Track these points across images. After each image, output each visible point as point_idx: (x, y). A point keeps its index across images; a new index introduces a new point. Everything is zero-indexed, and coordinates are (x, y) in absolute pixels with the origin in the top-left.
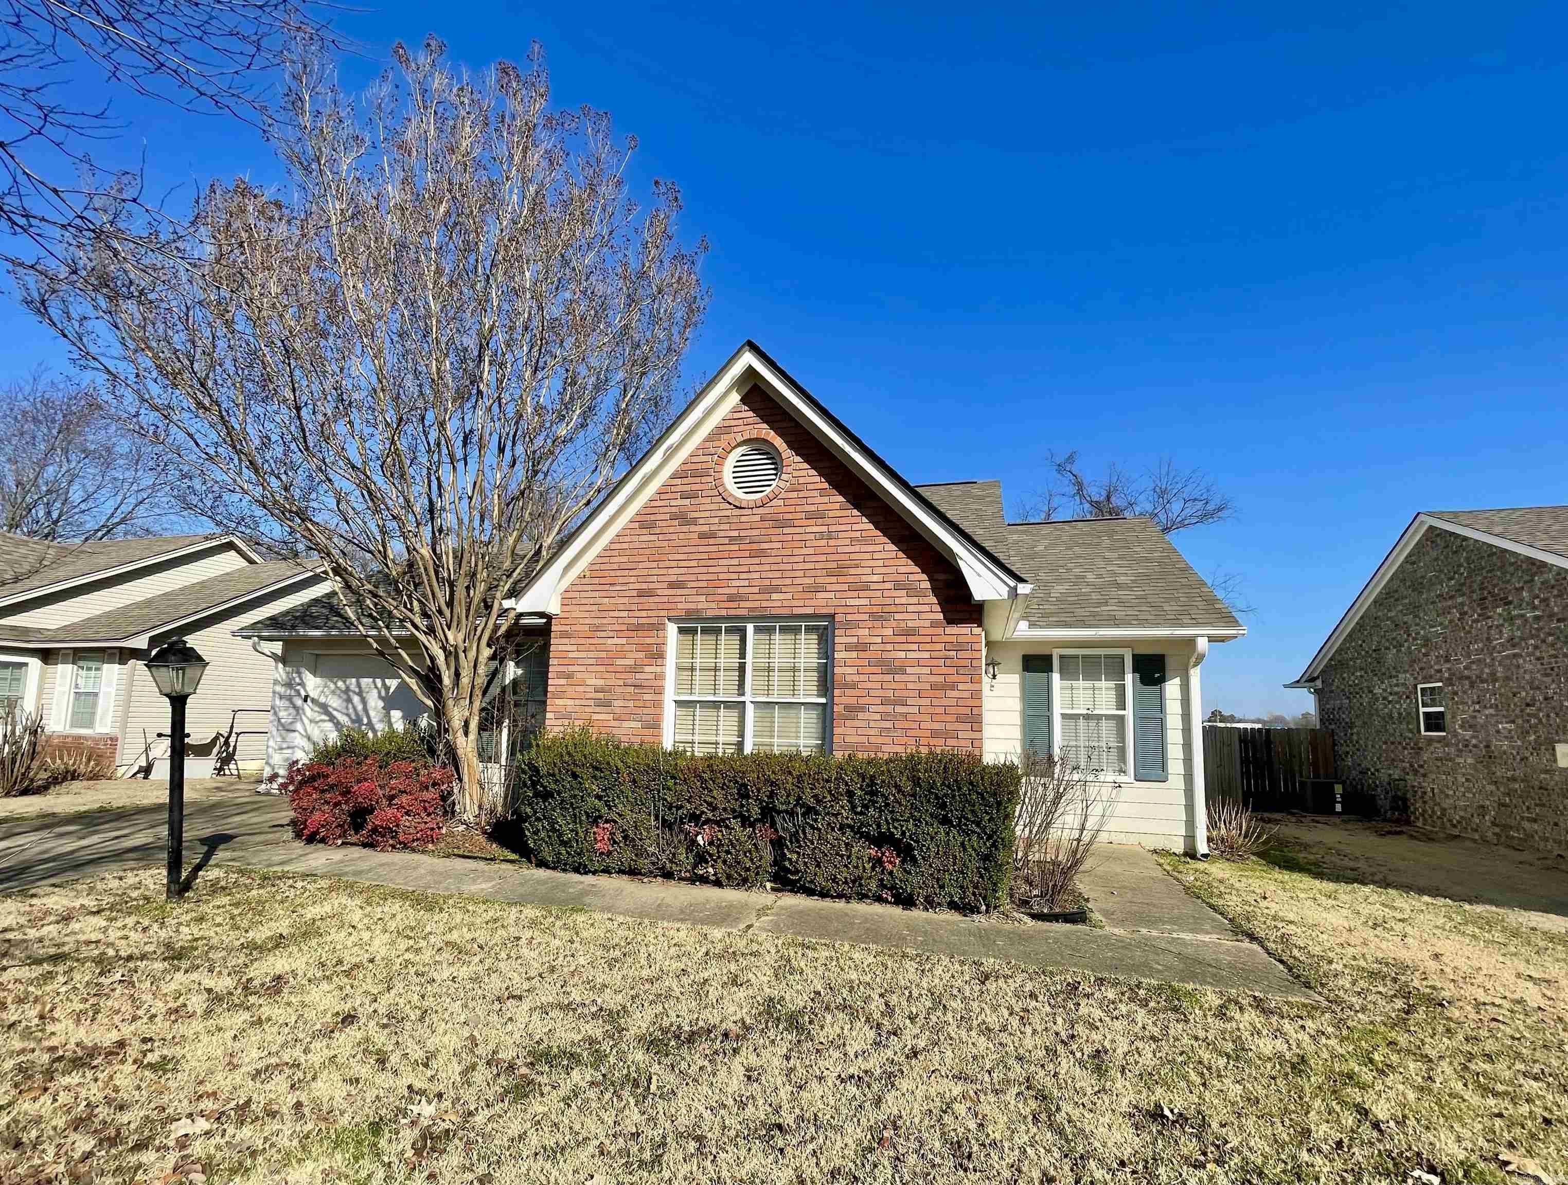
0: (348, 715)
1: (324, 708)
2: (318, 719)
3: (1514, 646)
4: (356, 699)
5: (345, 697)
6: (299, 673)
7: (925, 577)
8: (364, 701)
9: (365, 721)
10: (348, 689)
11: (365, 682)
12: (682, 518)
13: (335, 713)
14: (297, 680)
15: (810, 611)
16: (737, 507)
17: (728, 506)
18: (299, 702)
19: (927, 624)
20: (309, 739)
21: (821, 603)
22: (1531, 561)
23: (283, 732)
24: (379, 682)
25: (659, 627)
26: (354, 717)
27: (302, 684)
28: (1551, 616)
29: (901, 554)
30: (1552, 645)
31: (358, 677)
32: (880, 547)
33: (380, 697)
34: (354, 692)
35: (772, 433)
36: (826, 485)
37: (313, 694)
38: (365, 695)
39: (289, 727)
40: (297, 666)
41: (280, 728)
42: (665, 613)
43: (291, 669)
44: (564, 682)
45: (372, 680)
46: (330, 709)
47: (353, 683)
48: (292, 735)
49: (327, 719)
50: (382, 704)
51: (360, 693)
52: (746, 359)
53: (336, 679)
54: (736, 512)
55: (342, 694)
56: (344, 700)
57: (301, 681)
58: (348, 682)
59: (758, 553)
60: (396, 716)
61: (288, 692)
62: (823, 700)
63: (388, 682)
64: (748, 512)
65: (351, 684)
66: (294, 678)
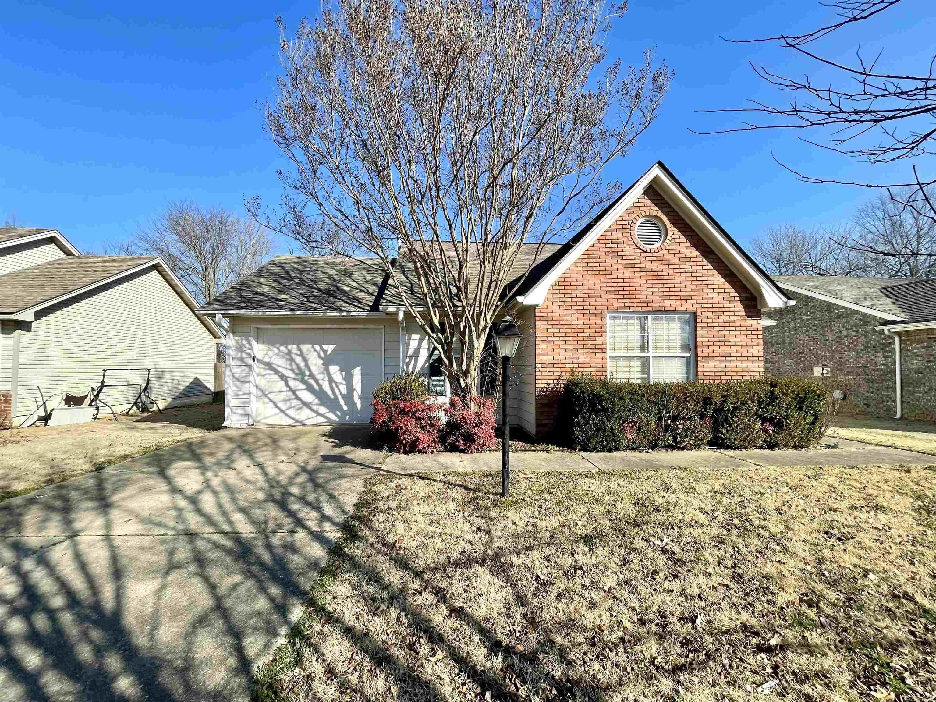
0: (292, 370)
1: (269, 365)
2: (264, 373)
3: (796, 330)
4: (298, 359)
5: (288, 357)
6: (249, 342)
7: (737, 295)
8: (305, 360)
9: (307, 373)
10: (289, 352)
11: (305, 347)
12: (613, 254)
13: (279, 369)
14: (247, 346)
15: (685, 309)
16: (644, 251)
17: (639, 250)
18: (250, 362)
19: (739, 317)
20: (257, 387)
21: (689, 306)
22: (807, 297)
23: (238, 384)
24: (317, 347)
25: (602, 316)
26: (297, 371)
27: (251, 349)
28: (815, 319)
29: (726, 283)
30: (815, 330)
31: (298, 343)
32: (716, 279)
33: (319, 356)
34: (296, 354)
35: (661, 213)
36: (689, 244)
37: (259, 356)
38: (305, 356)
39: (243, 380)
40: (246, 336)
41: (234, 380)
42: (606, 308)
43: (240, 338)
44: (545, 346)
45: (311, 345)
46: (275, 366)
47: (293, 348)
48: (247, 385)
49: (273, 372)
50: (322, 362)
51: (301, 354)
52: (656, 171)
53: (278, 346)
54: (643, 254)
55: (285, 355)
56: (287, 360)
57: (250, 347)
58: (290, 347)
59: (657, 278)
60: (334, 369)
61: (239, 355)
62: (688, 355)
63: (325, 347)
64: (650, 254)
65: (292, 348)
66: (244, 345)
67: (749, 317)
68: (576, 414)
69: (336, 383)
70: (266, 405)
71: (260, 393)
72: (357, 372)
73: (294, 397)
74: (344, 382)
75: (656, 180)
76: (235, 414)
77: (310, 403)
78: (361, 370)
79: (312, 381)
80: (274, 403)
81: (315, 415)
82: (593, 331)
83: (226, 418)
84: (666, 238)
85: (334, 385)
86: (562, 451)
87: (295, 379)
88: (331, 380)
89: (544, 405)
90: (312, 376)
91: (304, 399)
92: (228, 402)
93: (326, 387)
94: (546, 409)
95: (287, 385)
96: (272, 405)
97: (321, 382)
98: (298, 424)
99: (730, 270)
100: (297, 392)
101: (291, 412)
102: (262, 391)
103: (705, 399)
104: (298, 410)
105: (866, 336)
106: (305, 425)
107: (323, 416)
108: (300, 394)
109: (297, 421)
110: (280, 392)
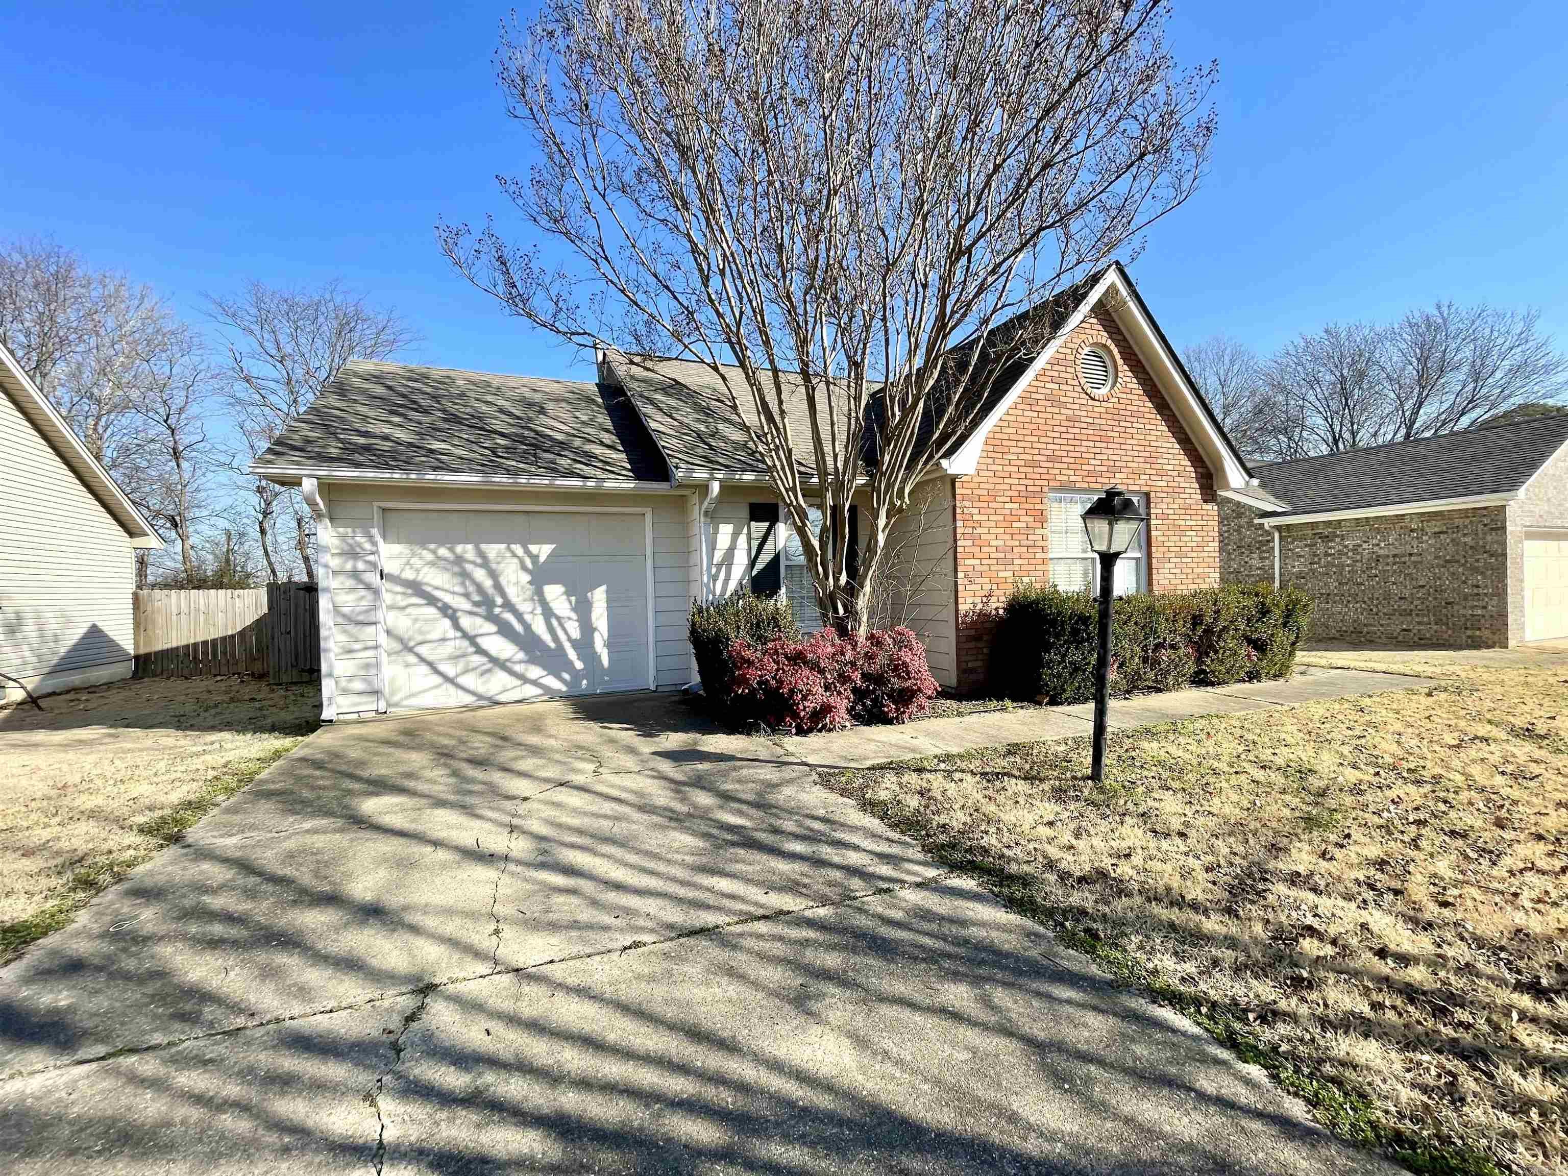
0: (467, 595)
1: (414, 588)
2: (404, 603)
4: (480, 575)
5: (456, 569)
6: (371, 538)
7: (1193, 470)
8: (493, 575)
9: (499, 601)
10: (459, 560)
11: (493, 550)
13: (437, 594)
14: (368, 546)
15: (1138, 488)
16: (1092, 399)
17: (1085, 396)
18: (375, 580)
19: (1194, 502)
20: (390, 633)
23: (350, 628)
24: (519, 550)
25: (1040, 495)
26: (477, 598)
27: (375, 553)
29: (1182, 452)
31: (477, 541)
32: (1171, 446)
33: (524, 568)
34: (473, 563)
35: (1109, 341)
36: (1141, 392)
37: (390, 567)
38: (494, 566)
39: (361, 618)
40: (364, 525)
41: (340, 620)
42: (1046, 483)
43: (349, 530)
44: (970, 543)
45: (503, 546)
46: (428, 589)
47: (468, 550)
48: (371, 629)
49: (422, 601)
50: (528, 578)
51: (485, 563)
52: (1113, 276)
53: (432, 546)
54: (1091, 402)
55: (449, 566)
56: (454, 574)
57: (374, 549)
58: (459, 549)
59: (1107, 440)
60: (554, 593)
61: (349, 566)
62: (1138, 555)
63: (534, 548)
64: (1098, 403)
65: (465, 552)
66: (359, 545)
67: (1206, 501)
69: (558, 619)
70: (411, 670)
71: (397, 646)
72: (599, 597)
73: (472, 649)
74: (574, 616)
75: (1112, 290)
76: (346, 692)
77: (507, 660)
78: (607, 592)
79: (509, 617)
80: (430, 664)
81: (519, 682)
82: (1031, 519)
83: (325, 703)
84: (1115, 382)
85: (555, 622)
86: (1022, 707)
87: (471, 613)
88: (548, 613)
89: (970, 639)
90: (508, 605)
91: (494, 653)
92: (331, 666)
93: (539, 627)
94: (972, 645)
95: (457, 626)
96: (424, 669)
97: (528, 617)
98: (481, 703)
99: (1186, 434)
100: (479, 640)
101: (468, 680)
102: (401, 640)
104: (482, 674)
106: (499, 703)
107: (535, 683)
108: (485, 643)
109: (480, 697)
110: (444, 640)
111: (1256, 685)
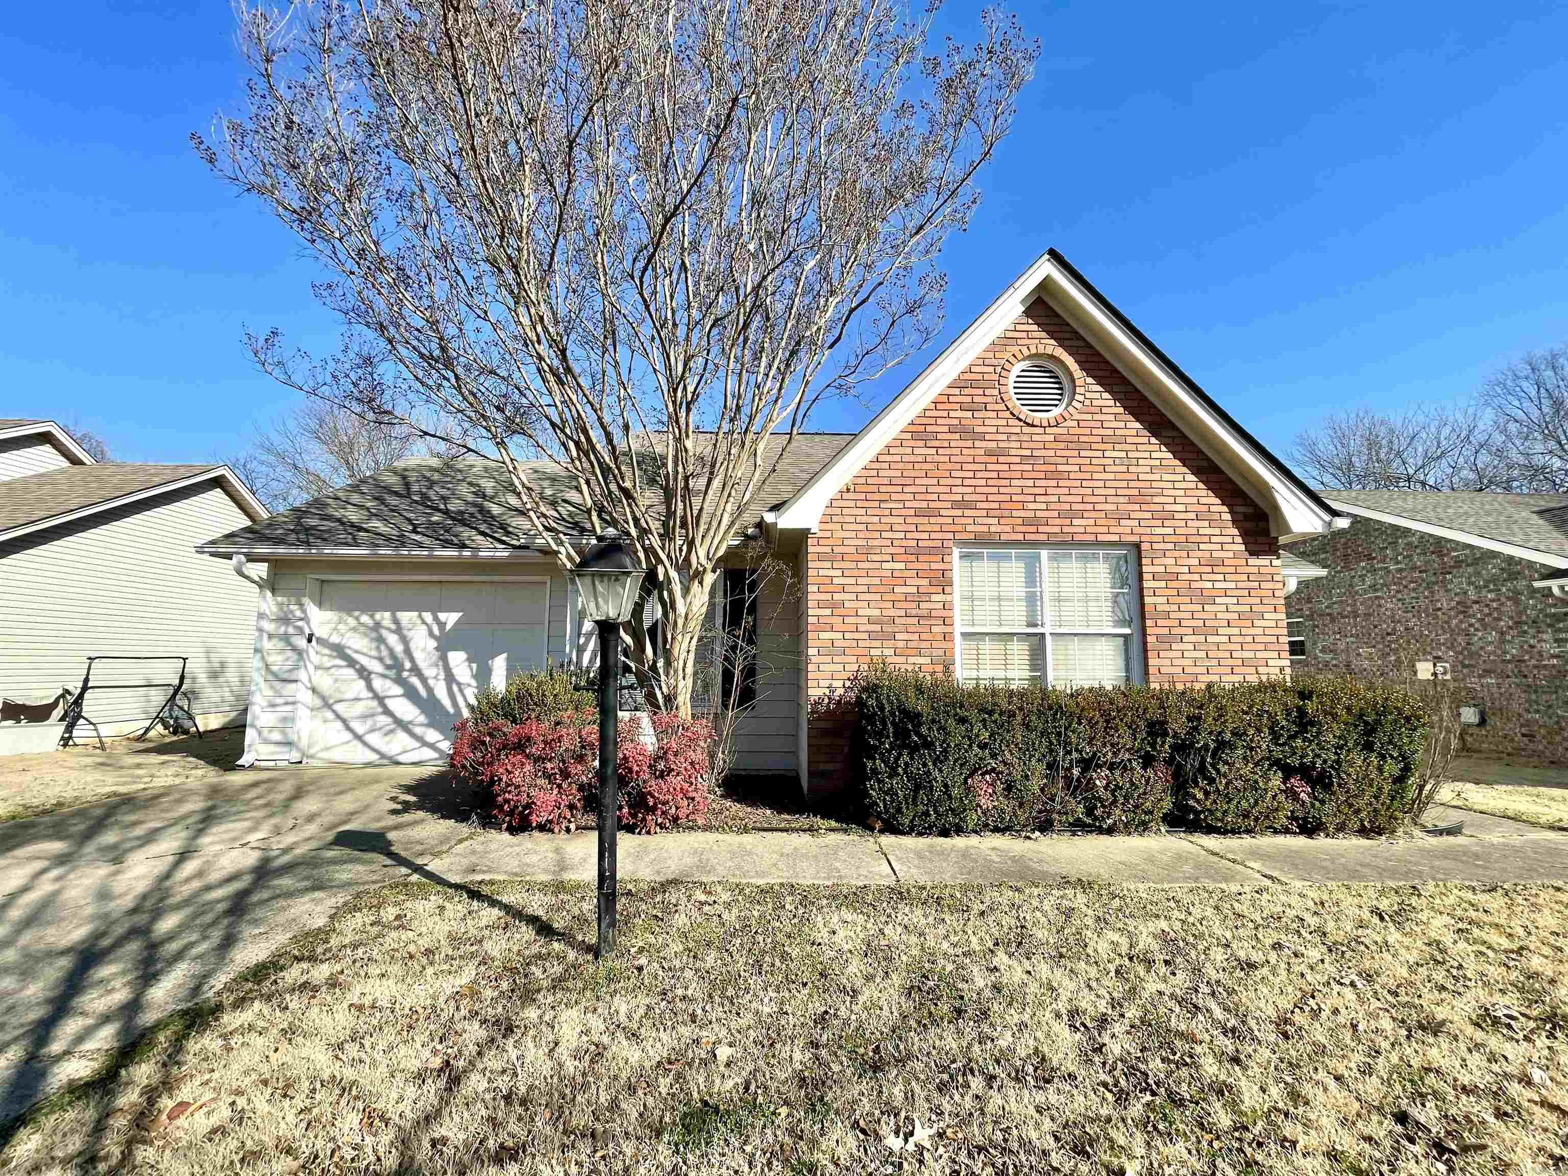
0: (381, 659)
1: (339, 651)
2: (329, 664)
3: (1376, 590)
4: (393, 640)
5: (374, 635)
6: (301, 605)
7: (1225, 509)
8: (405, 641)
9: (408, 665)
10: (378, 626)
11: (406, 617)
12: (966, 432)
13: (356, 656)
14: (298, 614)
15: (1116, 538)
16: (1028, 424)
17: (1017, 422)
18: (302, 643)
19: (1231, 555)
20: (314, 690)
21: (1126, 531)
22: (1396, 528)
23: (278, 685)
24: (428, 616)
25: (942, 552)
26: (389, 662)
27: (305, 619)
28: (1414, 568)
29: (1201, 485)
30: (1414, 590)
31: (394, 609)
32: (1180, 478)
33: (431, 634)
34: (389, 629)
35: (1060, 350)
36: (1121, 410)
37: (320, 632)
38: (405, 632)
39: (285, 676)
40: (297, 597)
41: (270, 677)
42: (950, 536)
43: (285, 599)
44: (828, 612)
45: (416, 613)
46: (349, 652)
47: (385, 618)
48: (292, 686)
49: (343, 663)
50: (435, 644)
51: (399, 630)
52: (1046, 269)
53: (357, 613)
54: (1027, 430)
55: (368, 632)
56: (372, 640)
57: (302, 616)
58: (378, 616)
59: (1055, 475)
60: (457, 658)
61: (282, 630)
62: (1127, 631)
63: (442, 616)
64: (1040, 430)
65: (383, 619)
66: (292, 612)
67: (1252, 553)
68: (871, 752)
69: (459, 684)
70: (328, 725)
71: (318, 702)
72: (499, 665)
73: (380, 710)
74: (474, 683)
75: (1046, 285)
76: (267, 742)
77: (410, 722)
78: (508, 660)
79: (415, 681)
80: (344, 721)
81: (418, 745)
82: (925, 582)
83: (246, 749)
84: (1072, 399)
85: (455, 688)
86: (845, 831)
87: (384, 676)
88: (450, 678)
89: (825, 733)
90: (416, 670)
91: (398, 714)
92: (255, 717)
93: (441, 692)
94: (828, 741)
95: (370, 687)
96: (339, 724)
97: (431, 682)
98: (385, 762)
99: (1208, 459)
100: (387, 701)
101: (374, 739)
102: (323, 698)
103: (1151, 725)
104: (386, 735)
105: (1516, 602)
106: (398, 763)
107: (432, 746)
108: (391, 704)
109: (383, 756)
110: (357, 699)
111: (1321, 842)
